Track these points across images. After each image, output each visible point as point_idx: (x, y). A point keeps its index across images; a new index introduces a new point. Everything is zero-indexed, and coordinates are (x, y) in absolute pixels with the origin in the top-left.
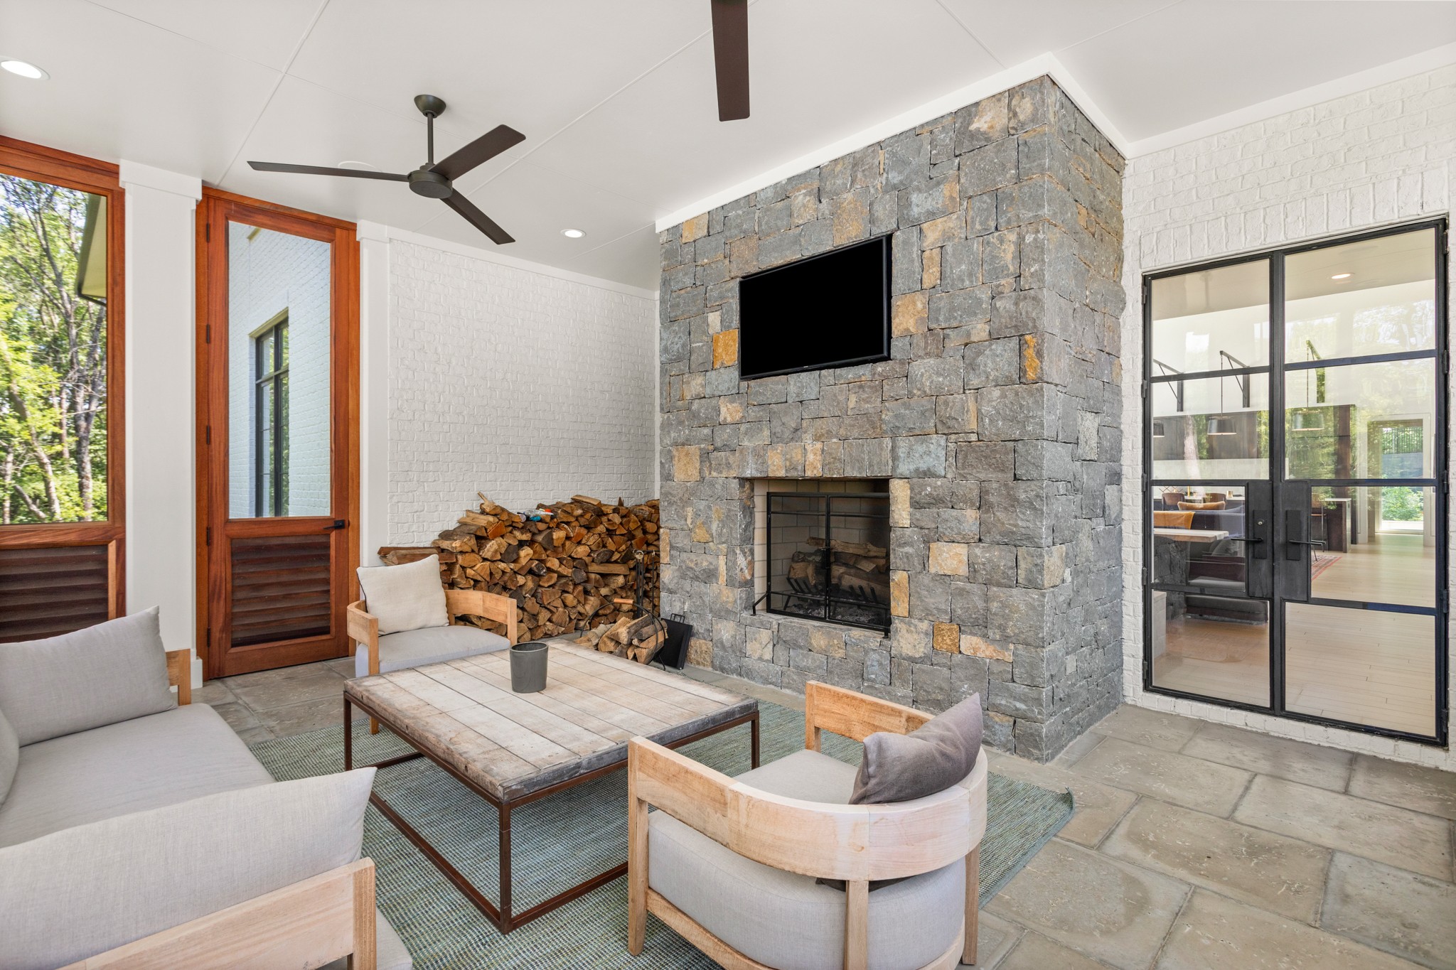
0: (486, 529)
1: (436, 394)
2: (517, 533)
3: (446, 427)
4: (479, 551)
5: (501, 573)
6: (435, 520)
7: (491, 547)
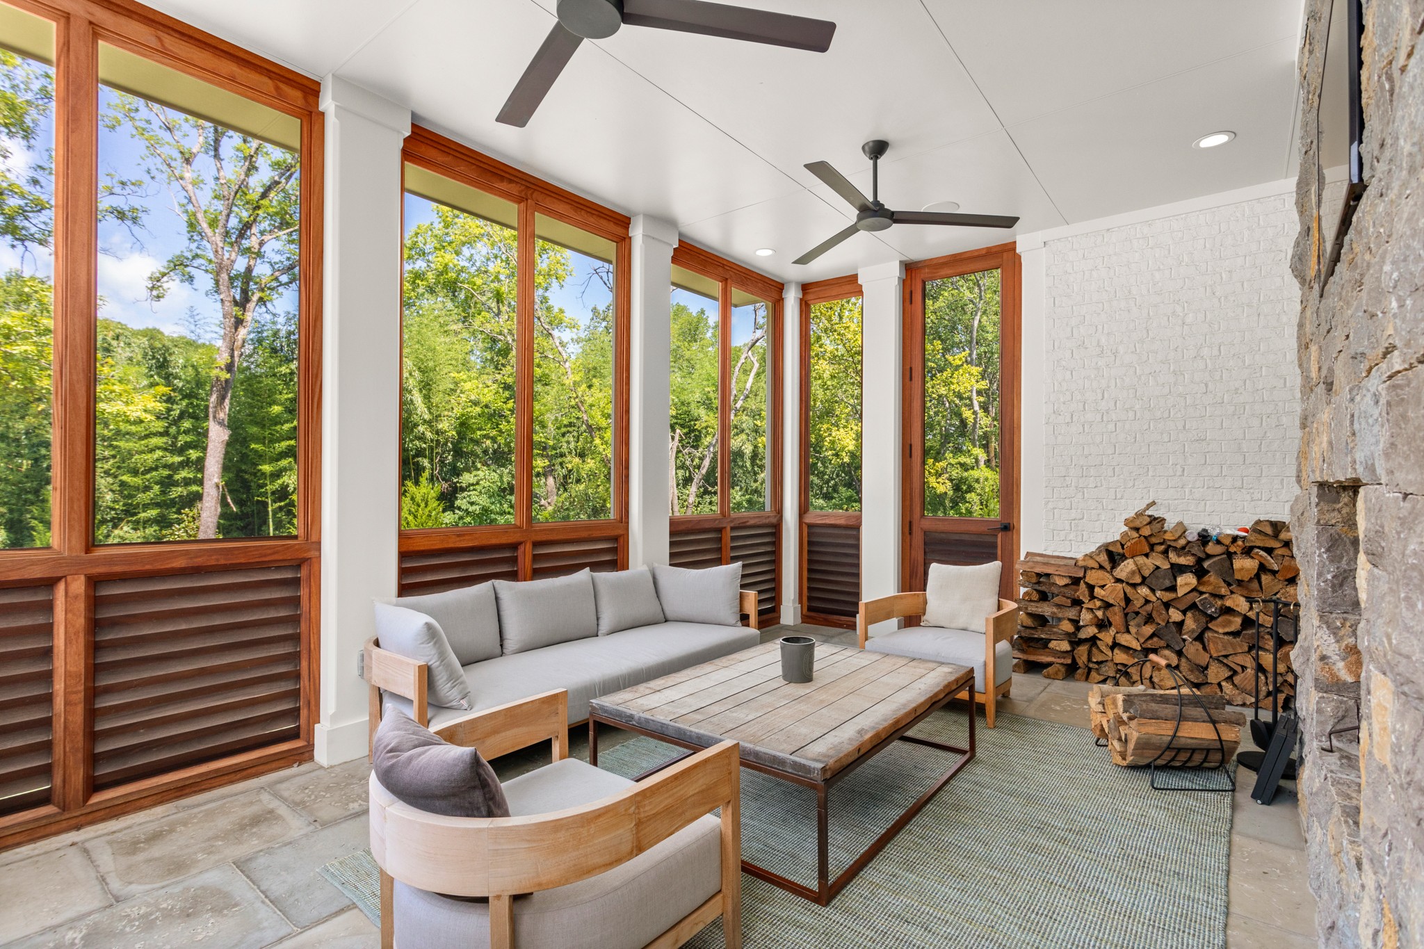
0: (1122, 546)
1: (1098, 391)
2: (1172, 555)
3: (1111, 427)
4: (1113, 568)
5: (1143, 601)
6: (1096, 530)
7: (1126, 568)
